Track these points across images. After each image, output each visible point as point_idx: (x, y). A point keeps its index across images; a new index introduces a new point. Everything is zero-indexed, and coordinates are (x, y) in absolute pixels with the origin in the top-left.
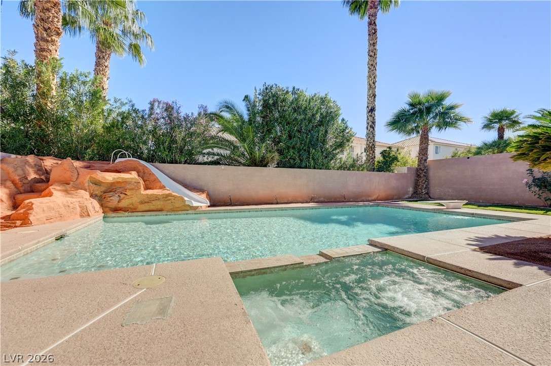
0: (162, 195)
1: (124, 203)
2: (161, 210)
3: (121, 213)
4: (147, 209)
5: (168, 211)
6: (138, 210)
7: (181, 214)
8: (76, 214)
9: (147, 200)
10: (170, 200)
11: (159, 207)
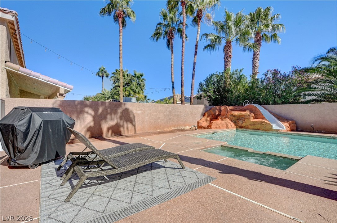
0: (259, 122)
1: (244, 125)
2: (259, 129)
3: (243, 129)
4: (253, 128)
5: (262, 130)
6: (249, 128)
8: (224, 127)
9: (253, 124)
10: (263, 125)
11: (258, 128)
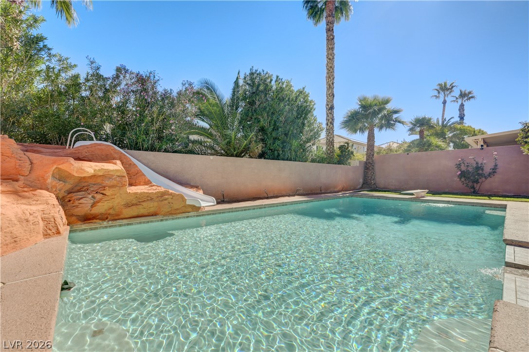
0: (156, 193)
1: (101, 208)
2: (154, 215)
3: (97, 223)
4: (135, 214)
5: (164, 215)
6: (122, 216)
7: (180, 218)
8: (38, 233)
9: (134, 202)
10: (166, 200)
11: (152, 210)
